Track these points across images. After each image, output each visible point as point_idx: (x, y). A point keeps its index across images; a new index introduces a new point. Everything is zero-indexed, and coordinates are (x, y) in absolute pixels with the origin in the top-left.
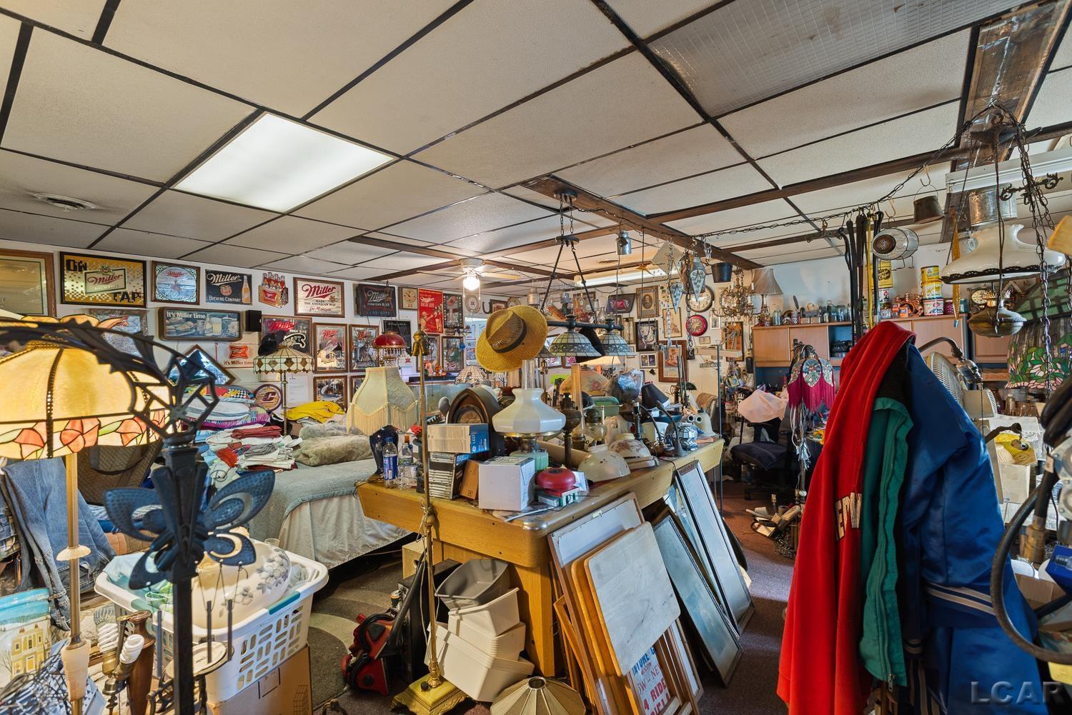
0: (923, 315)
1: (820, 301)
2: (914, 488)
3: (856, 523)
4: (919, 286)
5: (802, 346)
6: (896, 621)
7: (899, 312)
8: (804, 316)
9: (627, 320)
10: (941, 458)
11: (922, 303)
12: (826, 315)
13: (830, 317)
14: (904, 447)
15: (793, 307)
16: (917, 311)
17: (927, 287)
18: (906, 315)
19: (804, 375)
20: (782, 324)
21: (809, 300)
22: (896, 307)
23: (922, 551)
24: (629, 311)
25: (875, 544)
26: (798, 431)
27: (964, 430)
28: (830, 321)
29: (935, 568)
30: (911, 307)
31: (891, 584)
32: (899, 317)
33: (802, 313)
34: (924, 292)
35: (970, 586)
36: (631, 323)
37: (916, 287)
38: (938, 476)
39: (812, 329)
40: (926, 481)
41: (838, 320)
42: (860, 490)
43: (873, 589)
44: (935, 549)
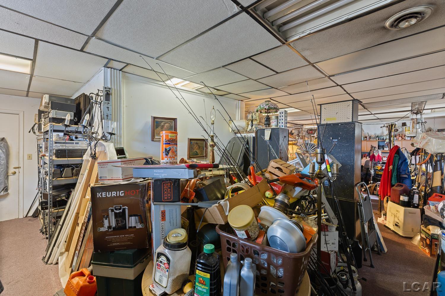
0: (405, 139)
1: (375, 134)
2: (399, 164)
3: (392, 169)
4: (404, 131)
5: (373, 147)
6: (396, 179)
7: (398, 138)
8: (371, 138)
9: (313, 137)
10: (402, 161)
11: (405, 136)
12: (377, 138)
13: (378, 139)
14: (398, 160)
15: (367, 135)
16: (403, 138)
17: (407, 132)
18: (400, 139)
19: (374, 153)
20: (364, 140)
21: (372, 133)
22: (398, 137)
23: (400, 171)
24: (314, 134)
25: (394, 171)
26: (371, 167)
27: (405, 158)
28: (378, 140)
29: (401, 173)
30: (402, 137)
31: (396, 174)
32: (398, 139)
33: (370, 137)
34: (405, 133)
35: (405, 174)
36: (314, 138)
37: (403, 132)
38: (402, 163)
39: (373, 142)
40: (401, 163)
41: (381, 140)
42: (392, 165)
43: (393, 176)
44: (401, 171)
